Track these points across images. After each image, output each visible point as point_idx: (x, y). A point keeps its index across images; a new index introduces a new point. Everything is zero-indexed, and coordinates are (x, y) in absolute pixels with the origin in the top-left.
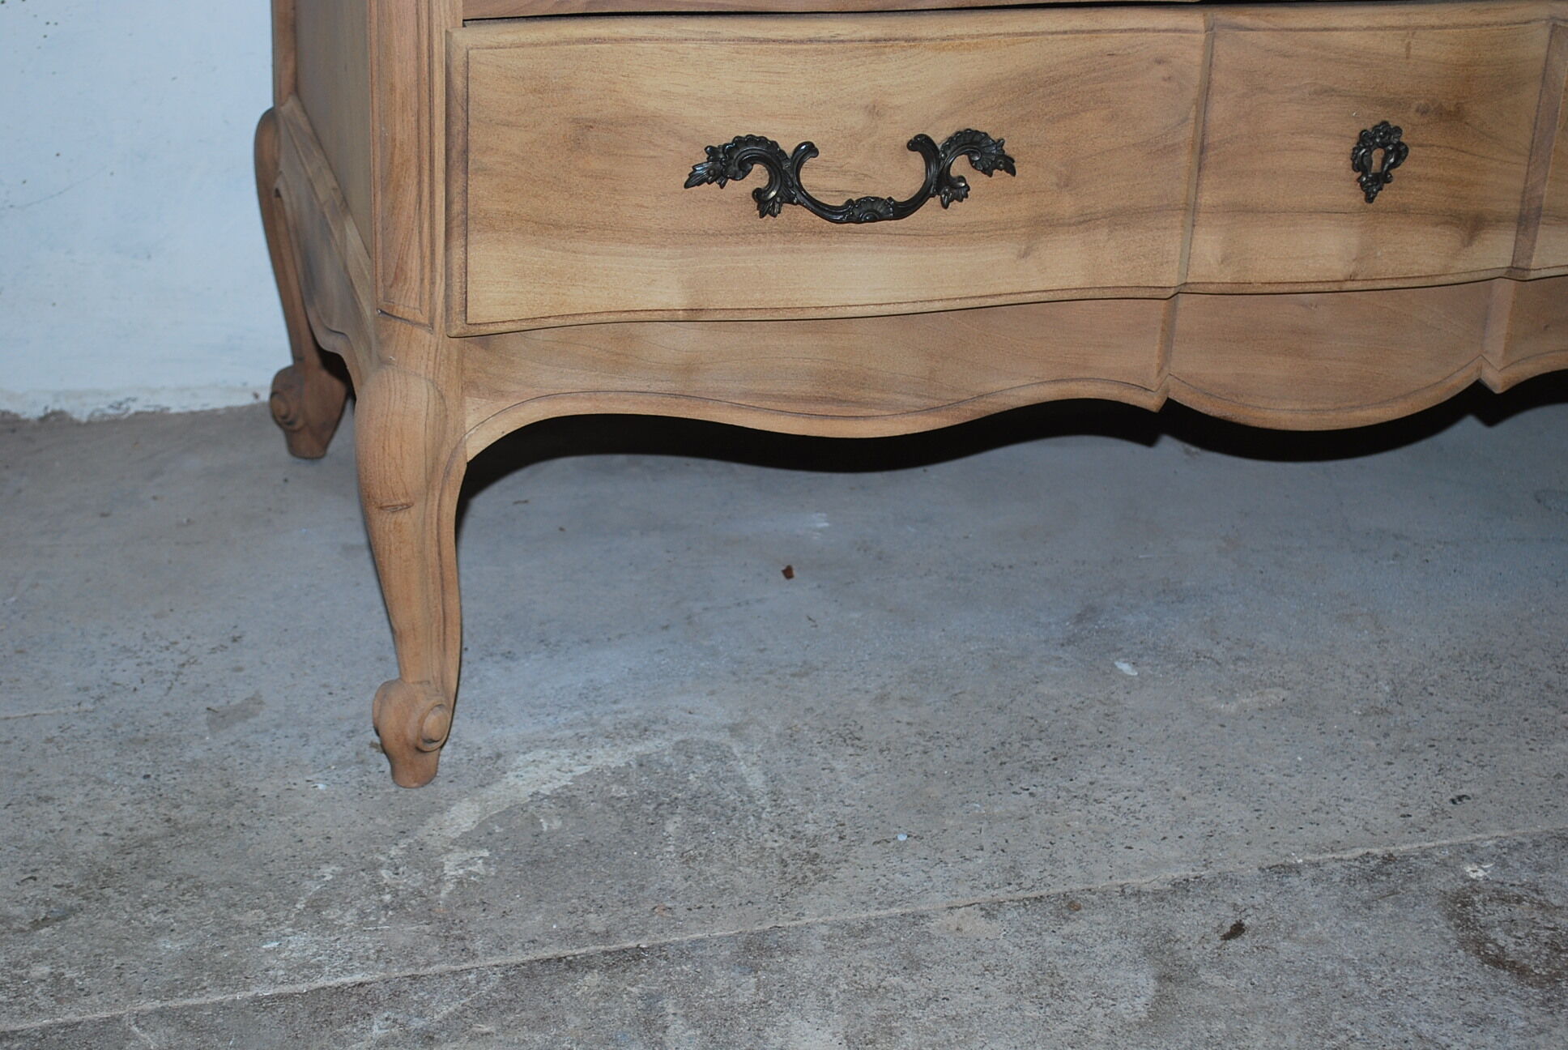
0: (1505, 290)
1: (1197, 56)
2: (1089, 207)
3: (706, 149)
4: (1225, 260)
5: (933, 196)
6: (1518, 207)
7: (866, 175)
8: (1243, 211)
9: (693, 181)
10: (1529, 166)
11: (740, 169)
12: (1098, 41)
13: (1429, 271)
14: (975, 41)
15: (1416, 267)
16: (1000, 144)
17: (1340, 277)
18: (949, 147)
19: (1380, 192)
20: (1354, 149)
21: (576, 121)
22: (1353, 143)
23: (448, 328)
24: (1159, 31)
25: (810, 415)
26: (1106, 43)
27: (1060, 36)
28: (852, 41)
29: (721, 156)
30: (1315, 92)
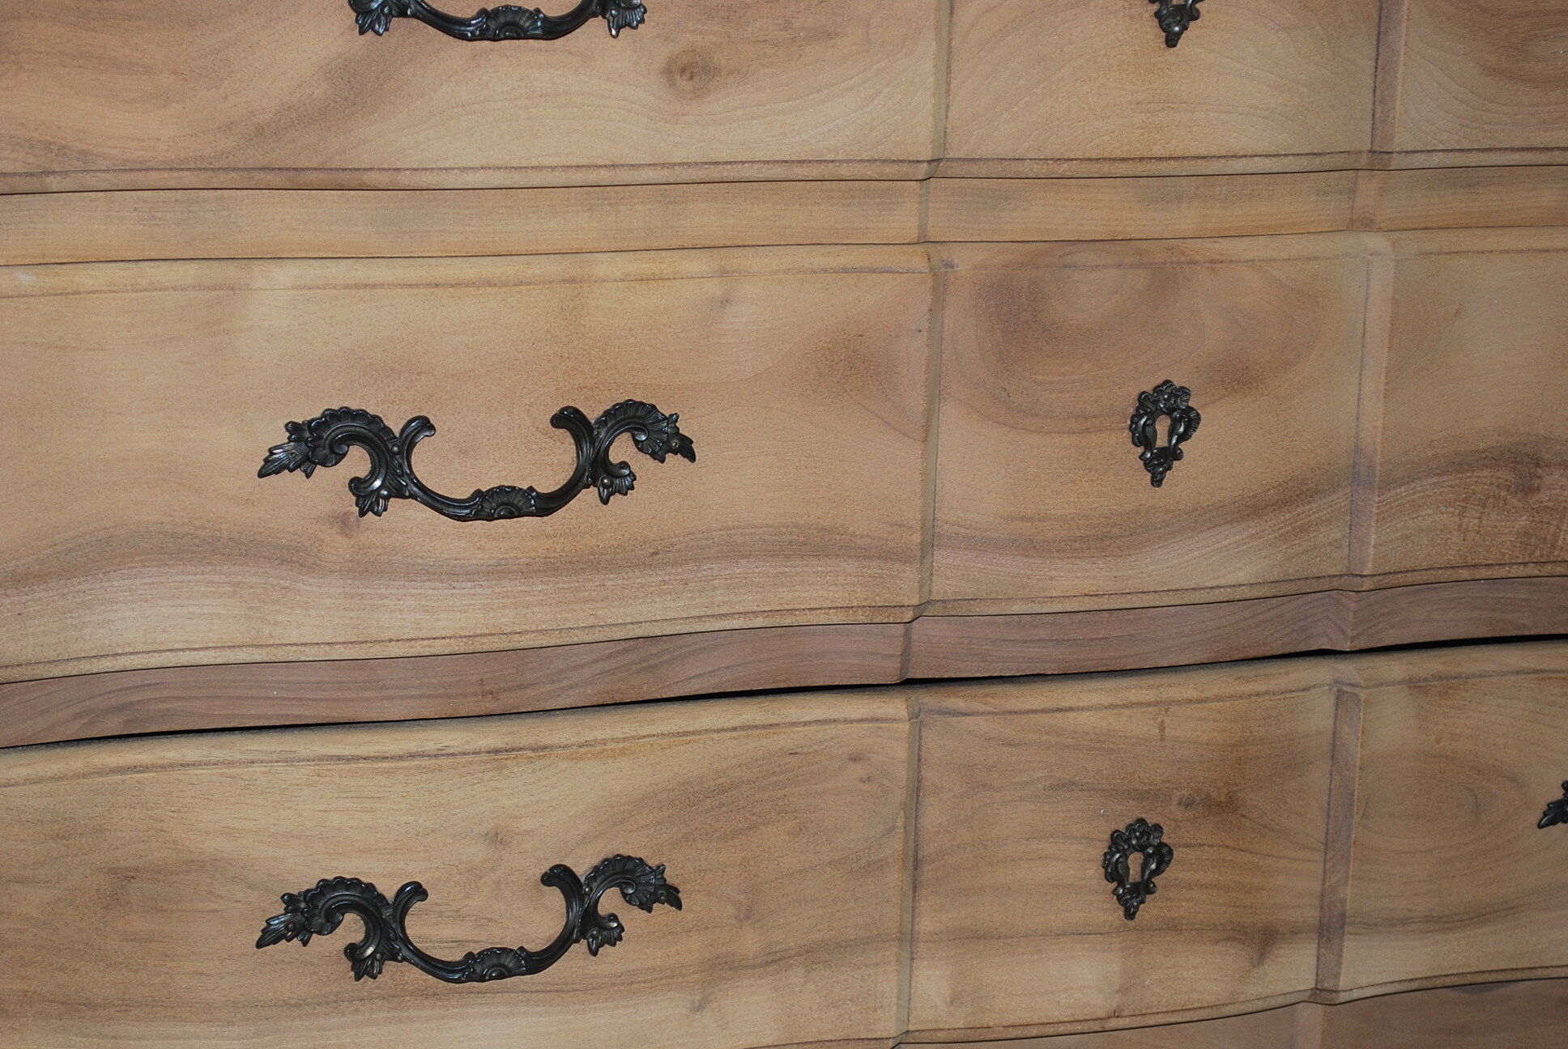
0: (1311, 1017)
1: (901, 751)
2: (777, 943)
3: (282, 897)
4: (955, 1000)
5: (577, 941)
6: (1317, 914)
7: (490, 920)
8: (973, 938)
9: (269, 937)
10: (1325, 863)
11: (328, 921)
12: (776, 737)
13: (1211, 999)
14: (621, 745)
15: (1196, 996)
16: (660, 870)
17: (1101, 1013)
18: (594, 878)
19: (1142, 905)
20: (1105, 854)
21: (112, 871)
22: (1103, 848)
24: (852, 722)
26: (785, 740)
27: (729, 734)
28: (464, 754)
29: (303, 905)
30: (1051, 787)
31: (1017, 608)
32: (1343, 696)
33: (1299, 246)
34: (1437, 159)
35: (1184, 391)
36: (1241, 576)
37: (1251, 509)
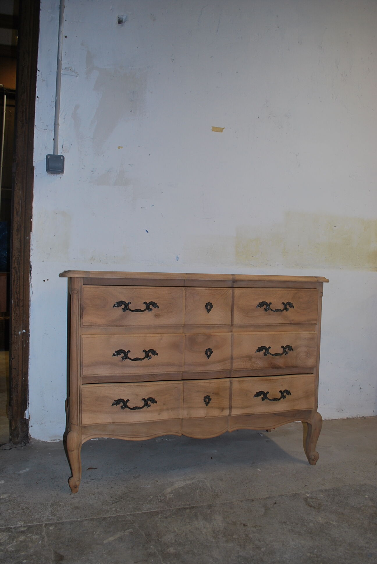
0: (228, 418)
1: (181, 387)
2: (168, 408)
3: (114, 400)
4: (188, 415)
5: (145, 406)
6: (229, 406)
7: (136, 404)
8: (189, 408)
9: (113, 405)
11: (119, 403)
13: (217, 415)
15: (215, 415)
16: (155, 399)
17: (204, 416)
18: (147, 400)
19: (208, 405)
21: (97, 397)
22: (203, 398)
23: (79, 425)
24: (177, 384)
25: (130, 437)
27: (163, 385)
29: (116, 401)
30: (198, 391)
31: (193, 372)
32: (231, 383)
33: (223, 334)
34: (239, 325)
35: (211, 349)
36: (218, 369)
37: (219, 362)
